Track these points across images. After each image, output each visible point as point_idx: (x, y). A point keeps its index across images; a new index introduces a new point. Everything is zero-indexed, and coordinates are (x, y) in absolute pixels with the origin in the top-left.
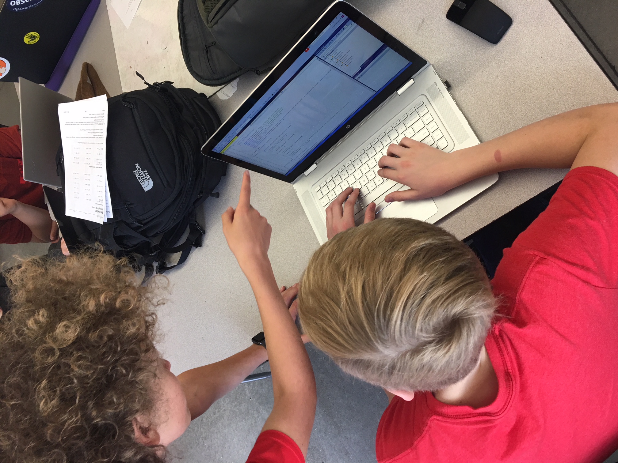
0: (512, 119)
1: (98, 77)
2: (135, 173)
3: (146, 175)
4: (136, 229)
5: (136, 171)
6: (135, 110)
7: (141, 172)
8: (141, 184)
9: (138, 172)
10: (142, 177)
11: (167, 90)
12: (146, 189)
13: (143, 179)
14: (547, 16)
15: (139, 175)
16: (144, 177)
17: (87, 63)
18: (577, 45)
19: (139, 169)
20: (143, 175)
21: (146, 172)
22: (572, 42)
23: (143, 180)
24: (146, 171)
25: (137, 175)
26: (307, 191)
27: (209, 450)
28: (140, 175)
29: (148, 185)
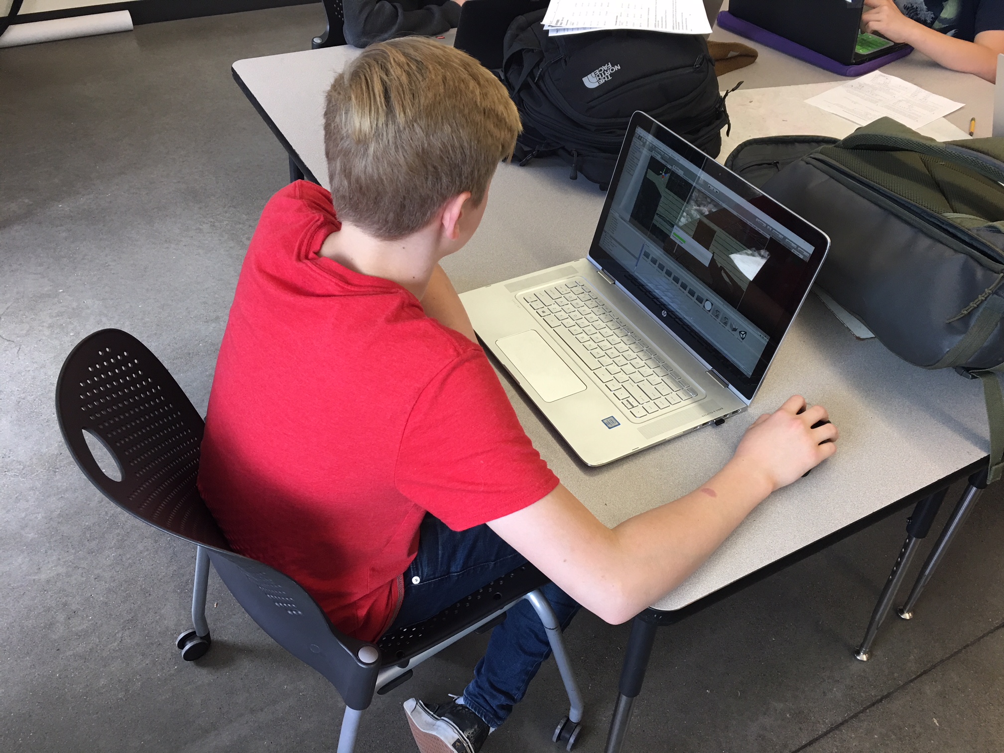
0: (670, 487)
1: (737, 69)
2: (608, 65)
3: (604, 78)
4: (531, 74)
5: (611, 66)
6: (692, 70)
7: (608, 72)
8: (593, 74)
9: (609, 69)
10: (603, 74)
11: (718, 119)
12: (585, 80)
13: (600, 75)
14: (812, 529)
15: (604, 70)
16: (602, 76)
17: (757, 56)
18: (771, 557)
19: (612, 70)
20: (605, 74)
21: (608, 78)
22: (774, 553)
23: (598, 76)
24: (610, 78)
25: (605, 68)
26: (577, 272)
27: (196, 229)
28: (605, 72)
29: (591, 82)
